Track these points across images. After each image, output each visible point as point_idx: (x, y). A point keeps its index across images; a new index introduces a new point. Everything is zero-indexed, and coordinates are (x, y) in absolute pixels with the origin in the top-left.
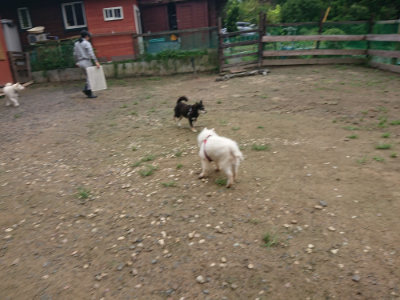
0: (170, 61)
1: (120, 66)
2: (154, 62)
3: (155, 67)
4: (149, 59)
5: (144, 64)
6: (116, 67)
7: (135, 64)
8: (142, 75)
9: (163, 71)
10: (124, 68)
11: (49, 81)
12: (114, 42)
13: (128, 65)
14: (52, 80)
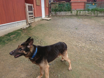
0: (96, 12)
1: (79, 12)
2: (90, 11)
3: (90, 13)
4: (88, 10)
5: (87, 12)
6: (77, 12)
7: (84, 11)
8: (85, 15)
9: (93, 15)
10: (80, 12)
11: (56, 15)
12: (79, 4)
13: (82, 12)
14: (57, 15)
